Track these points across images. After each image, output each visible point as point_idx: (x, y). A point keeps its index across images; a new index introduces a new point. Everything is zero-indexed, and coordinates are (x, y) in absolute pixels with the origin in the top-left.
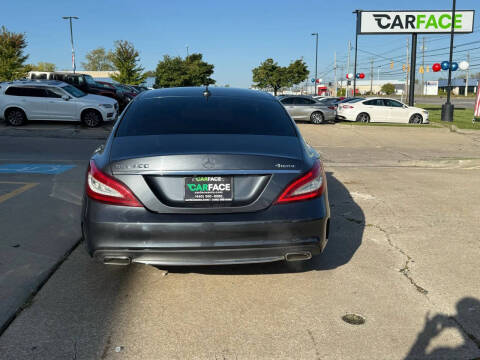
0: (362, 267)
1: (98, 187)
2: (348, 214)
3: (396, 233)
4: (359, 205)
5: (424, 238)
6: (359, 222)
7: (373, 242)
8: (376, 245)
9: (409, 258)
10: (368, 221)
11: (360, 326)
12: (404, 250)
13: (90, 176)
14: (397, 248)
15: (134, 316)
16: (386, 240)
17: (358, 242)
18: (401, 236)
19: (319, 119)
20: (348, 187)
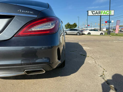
2: (81, 53)
3: (98, 59)
4: (85, 50)
5: (109, 60)
6: (84, 55)
7: (89, 62)
8: (90, 64)
9: (104, 70)
10: (87, 55)
12: (101, 66)
14: (99, 65)
16: (94, 62)
17: (83, 63)
18: (100, 60)
20: (82, 46)
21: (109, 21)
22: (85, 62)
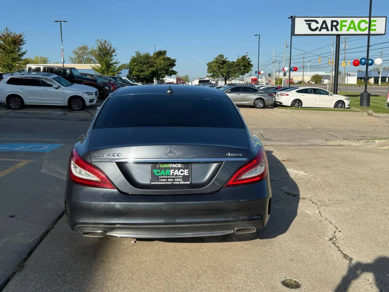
0: (298, 236)
1: (79, 172)
2: (285, 188)
3: (326, 206)
4: (295, 180)
5: (348, 209)
6: (295, 196)
7: (306, 213)
8: (309, 216)
9: (337, 228)
10: (302, 195)
11: (297, 290)
12: (332, 222)
13: (73, 162)
14: (326, 219)
15: (108, 280)
16: (317, 211)
17: (294, 214)
18: (330, 208)
19: (261, 104)
20: (285, 164)
21: (367, 59)
22: (299, 212)
